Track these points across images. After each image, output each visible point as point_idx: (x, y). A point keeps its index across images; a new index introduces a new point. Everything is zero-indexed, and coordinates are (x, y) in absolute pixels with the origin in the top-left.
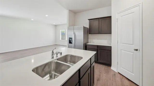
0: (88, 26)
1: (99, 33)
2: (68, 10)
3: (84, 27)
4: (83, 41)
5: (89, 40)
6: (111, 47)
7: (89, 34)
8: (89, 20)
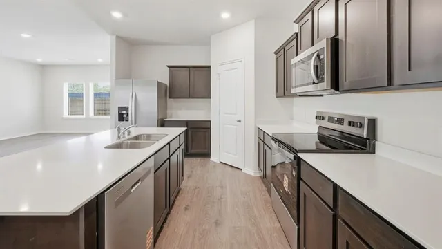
0: (166, 81)
1: (190, 96)
2: (114, 37)
3: (158, 82)
4: (156, 115)
5: (169, 112)
6: (210, 121)
7: (170, 98)
8: (169, 67)
